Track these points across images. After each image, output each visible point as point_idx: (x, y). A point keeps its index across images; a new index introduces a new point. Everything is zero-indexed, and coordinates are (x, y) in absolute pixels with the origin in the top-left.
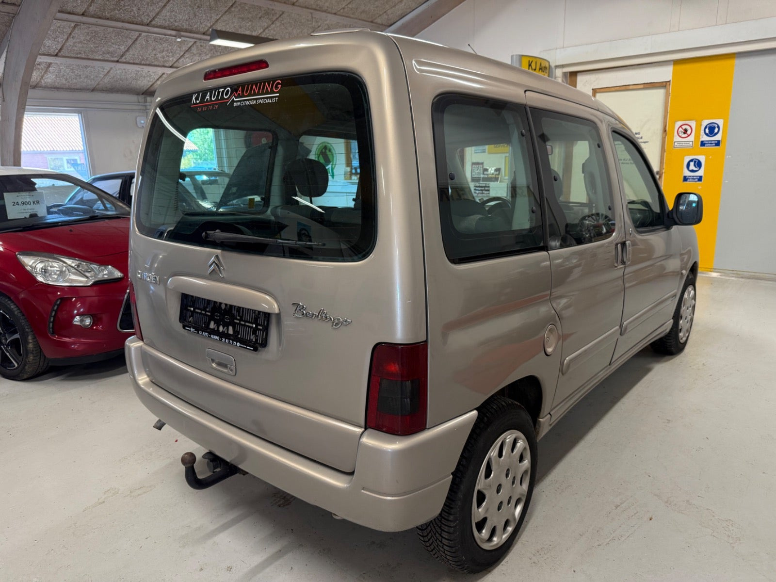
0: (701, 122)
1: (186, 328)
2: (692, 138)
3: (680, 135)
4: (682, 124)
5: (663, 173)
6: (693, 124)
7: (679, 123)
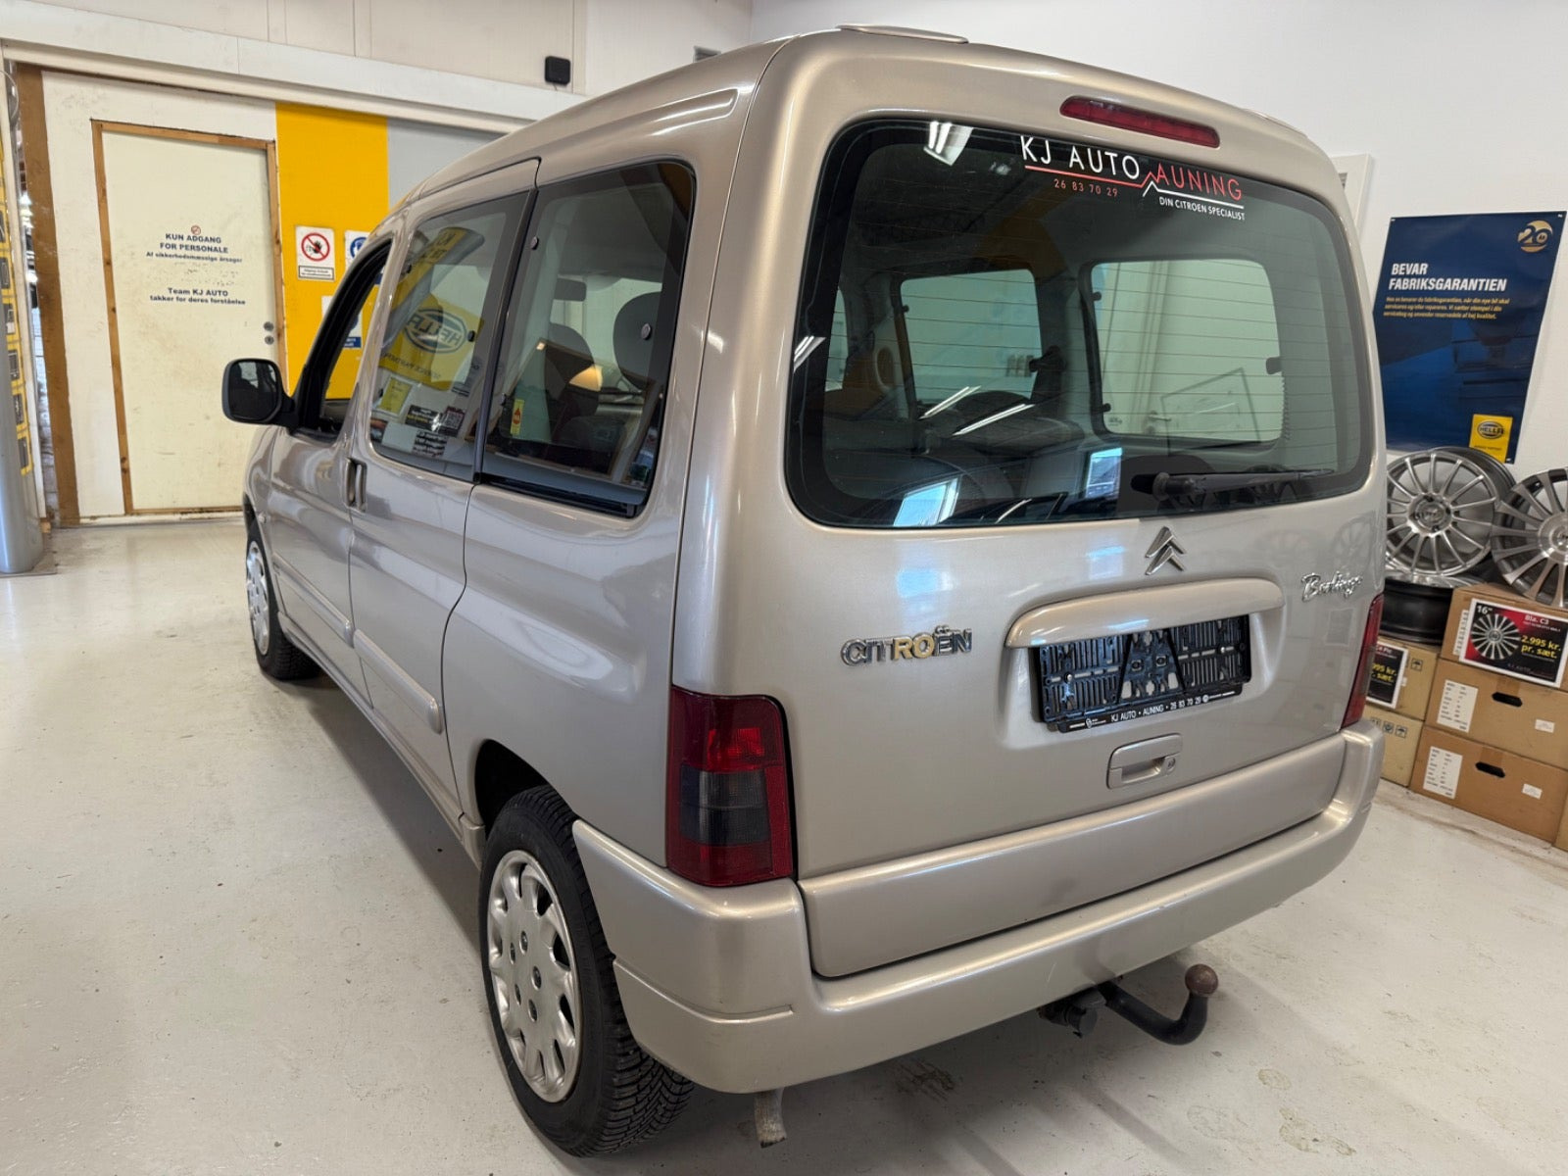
0: (344, 235)
1: (1072, 727)
2: (330, 262)
3: (308, 253)
4: (308, 233)
5: (283, 327)
6: (330, 235)
7: (302, 231)
